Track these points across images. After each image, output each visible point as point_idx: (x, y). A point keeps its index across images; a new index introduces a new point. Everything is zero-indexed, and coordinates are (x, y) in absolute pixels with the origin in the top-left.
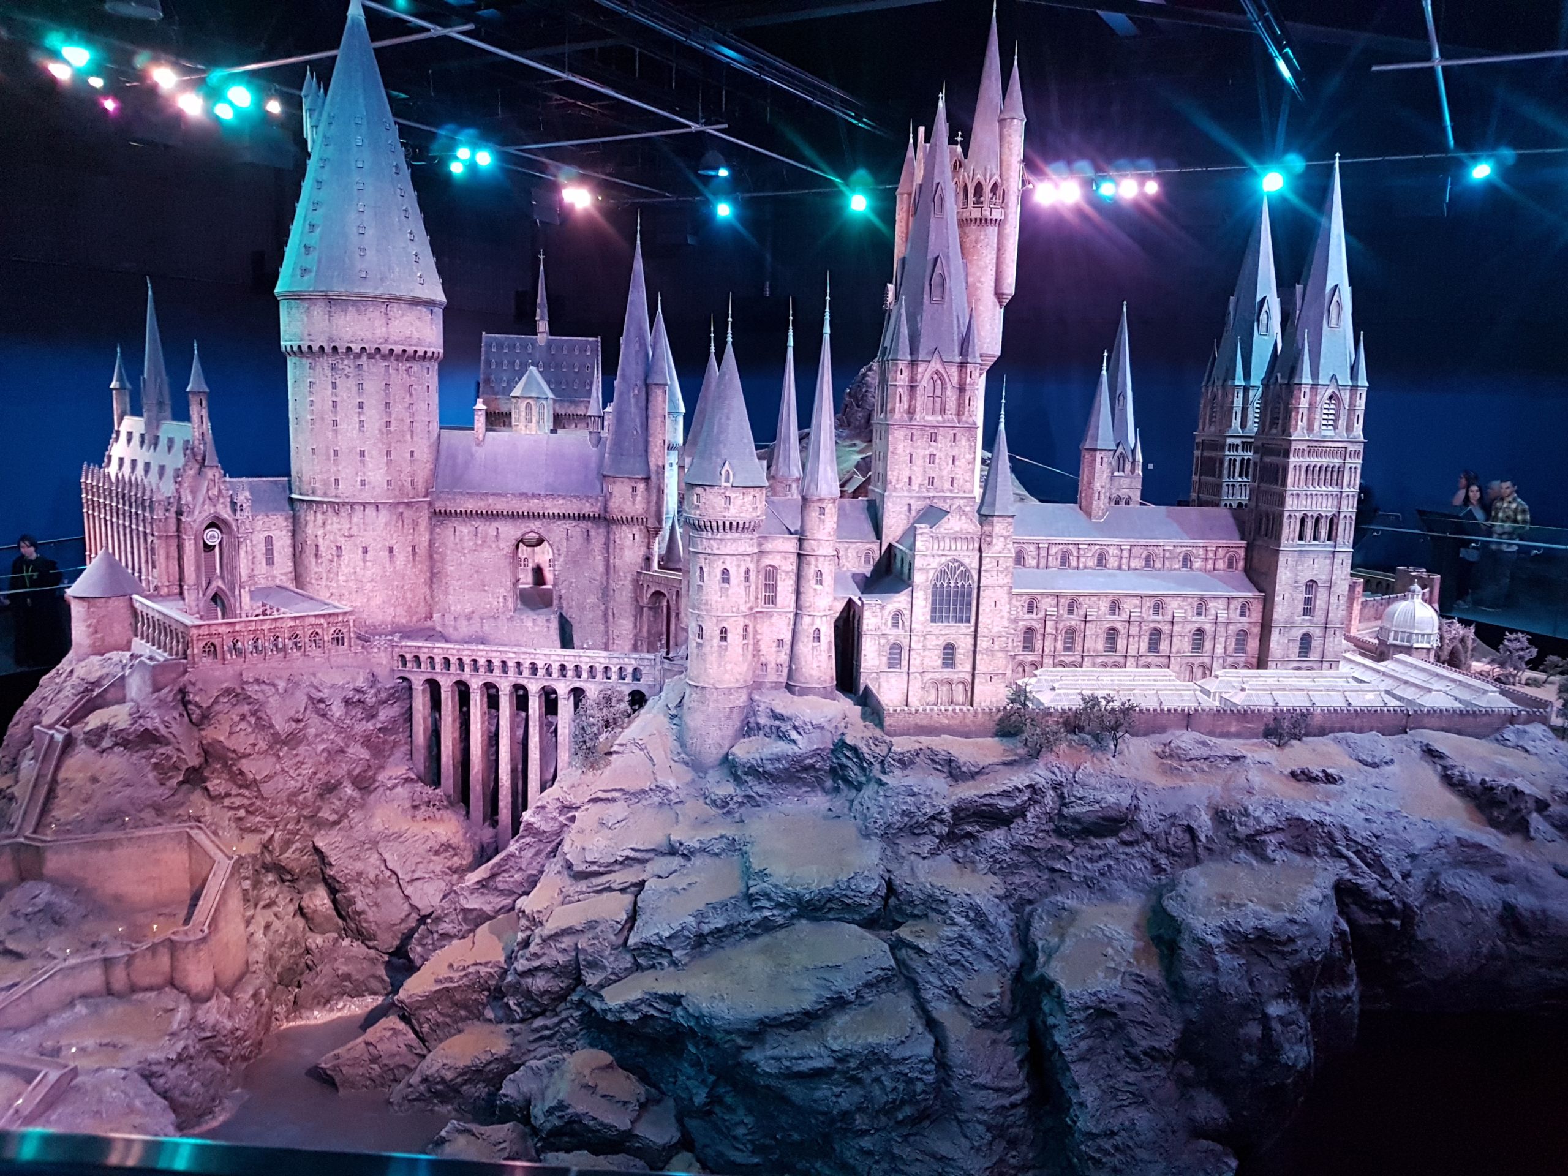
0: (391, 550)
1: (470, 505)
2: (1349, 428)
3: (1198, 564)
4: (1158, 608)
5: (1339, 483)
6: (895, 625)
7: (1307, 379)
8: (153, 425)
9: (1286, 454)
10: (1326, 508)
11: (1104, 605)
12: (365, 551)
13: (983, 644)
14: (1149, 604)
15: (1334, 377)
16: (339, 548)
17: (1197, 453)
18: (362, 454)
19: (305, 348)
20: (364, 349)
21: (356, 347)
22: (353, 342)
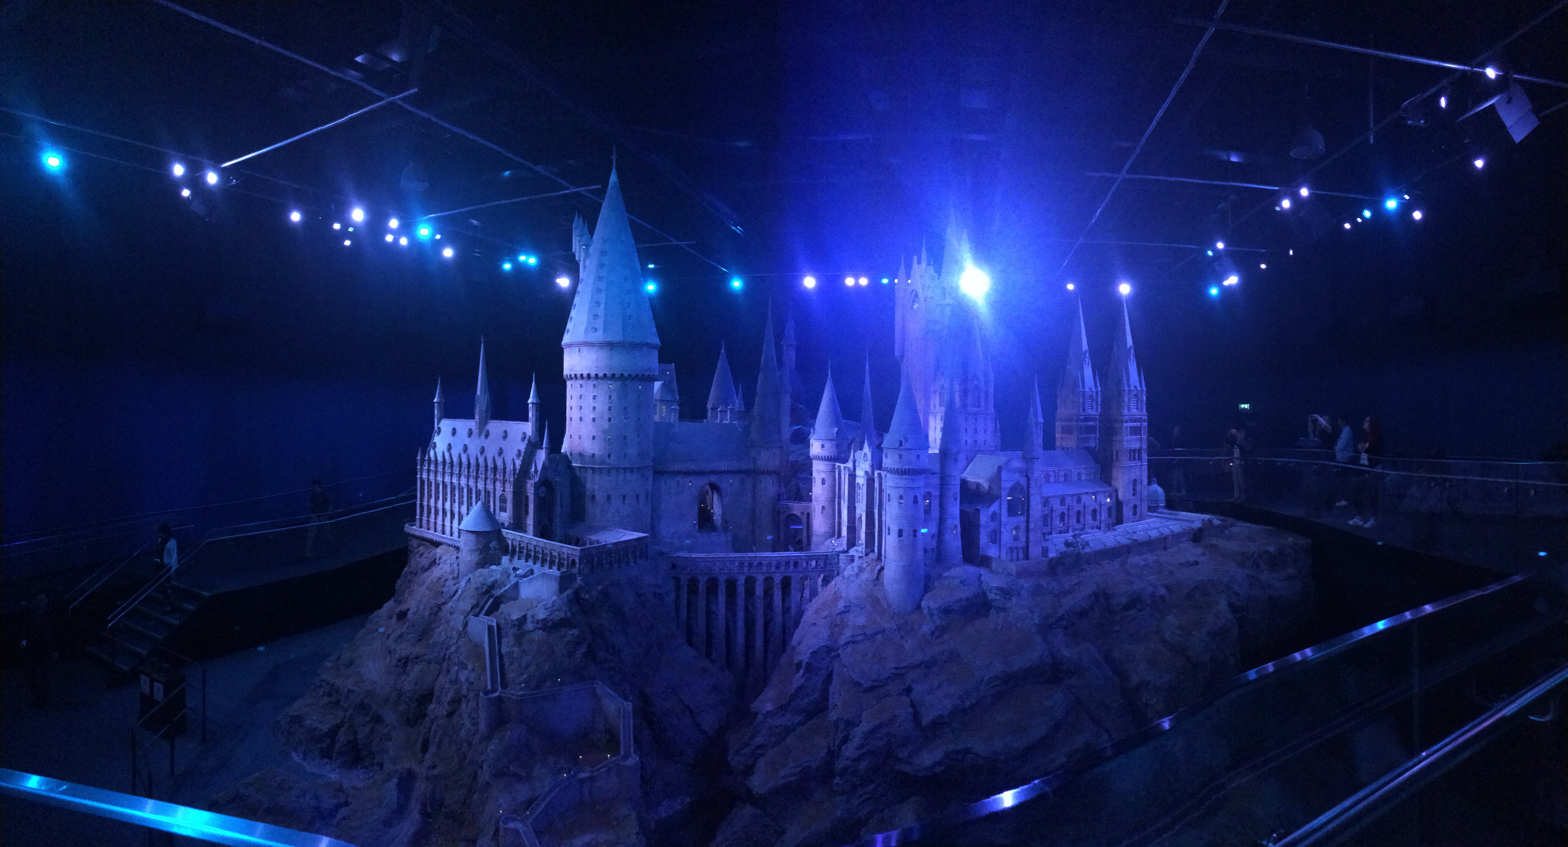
0: (638, 497)
1: (677, 467)
2: (1142, 410)
3: (1083, 477)
4: (1079, 500)
5: (1140, 434)
6: (993, 520)
7: (1126, 388)
8: (482, 424)
9: (1121, 422)
10: (1137, 446)
11: (1058, 501)
12: (624, 497)
13: (1032, 526)
14: (1075, 498)
15: (1135, 387)
16: (609, 498)
17: (1057, 424)
18: (625, 438)
19: (593, 375)
20: (630, 375)
21: (626, 374)
22: (624, 371)
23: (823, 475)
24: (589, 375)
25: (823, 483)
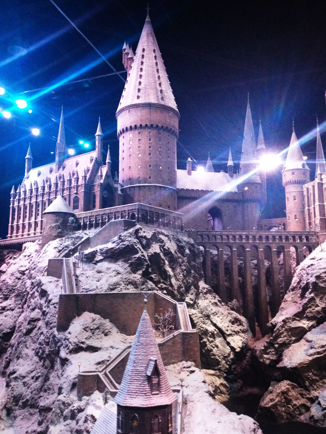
8: (60, 163)
19: (138, 125)
20: (162, 126)
21: (160, 125)
22: (159, 123)
23: (294, 194)
24: (136, 126)
25: (295, 199)
